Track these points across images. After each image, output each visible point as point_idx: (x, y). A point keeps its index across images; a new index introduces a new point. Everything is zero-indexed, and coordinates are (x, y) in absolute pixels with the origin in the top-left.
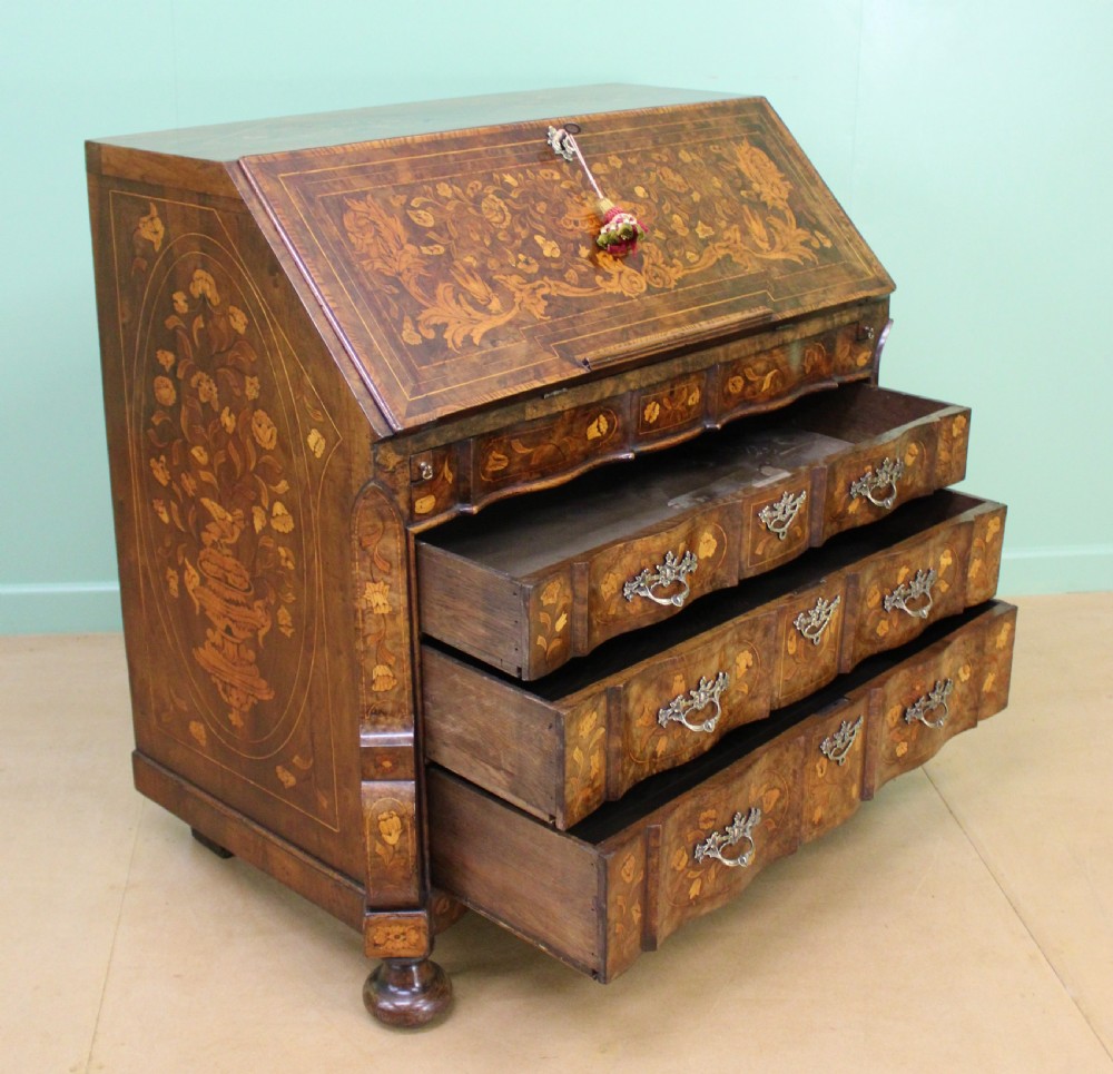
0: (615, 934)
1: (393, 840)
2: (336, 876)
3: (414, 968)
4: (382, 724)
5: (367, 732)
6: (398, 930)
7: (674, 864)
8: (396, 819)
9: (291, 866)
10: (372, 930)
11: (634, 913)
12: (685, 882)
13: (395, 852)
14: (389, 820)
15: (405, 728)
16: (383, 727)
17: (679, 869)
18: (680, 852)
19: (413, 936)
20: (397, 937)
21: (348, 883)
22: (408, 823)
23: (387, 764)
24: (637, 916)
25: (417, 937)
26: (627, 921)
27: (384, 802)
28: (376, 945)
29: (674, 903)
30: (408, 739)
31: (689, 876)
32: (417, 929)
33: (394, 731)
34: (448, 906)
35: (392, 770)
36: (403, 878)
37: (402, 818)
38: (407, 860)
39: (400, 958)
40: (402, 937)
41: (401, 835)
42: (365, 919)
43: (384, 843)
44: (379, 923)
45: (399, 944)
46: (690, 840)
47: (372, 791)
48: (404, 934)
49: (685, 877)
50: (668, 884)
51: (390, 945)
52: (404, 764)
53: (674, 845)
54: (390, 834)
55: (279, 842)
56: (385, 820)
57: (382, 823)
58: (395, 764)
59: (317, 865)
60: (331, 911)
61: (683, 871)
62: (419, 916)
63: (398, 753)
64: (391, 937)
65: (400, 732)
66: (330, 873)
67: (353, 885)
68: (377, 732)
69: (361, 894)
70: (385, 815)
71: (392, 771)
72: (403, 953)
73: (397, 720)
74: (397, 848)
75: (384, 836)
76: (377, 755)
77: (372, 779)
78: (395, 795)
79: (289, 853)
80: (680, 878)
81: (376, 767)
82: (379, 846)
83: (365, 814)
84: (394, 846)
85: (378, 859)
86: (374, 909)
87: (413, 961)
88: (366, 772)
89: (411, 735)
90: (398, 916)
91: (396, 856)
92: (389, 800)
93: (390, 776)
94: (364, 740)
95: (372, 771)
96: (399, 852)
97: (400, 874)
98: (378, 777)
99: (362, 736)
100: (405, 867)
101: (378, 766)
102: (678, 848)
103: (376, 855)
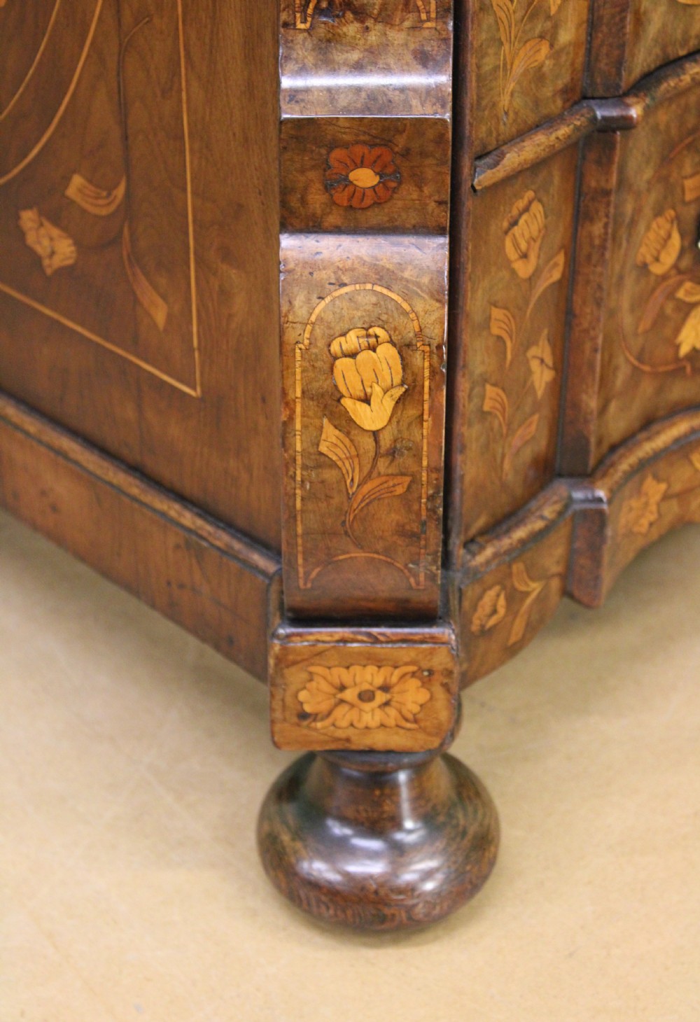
0: (483, 415)
1: (373, 417)
2: (188, 519)
3: (402, 777)
4: (354, 47)
5: (303, 70)
6: (370, 676)
7: (644, 253)
8: (387, 352)
9: (64, 489)
10: (295, 676)
11: (535, 365)
12: (669, 308)
13: (377, 455)
14: (364, 356)
15: (424, 60)
16: (355, 56)
17: (657, 269)
18: (662, 225)
19: (413, 696)
20: (366, 696)
21: (223, 538)
22: (421, 362)
23: (365, 178)
24: (542, 377)
25: (423, 696)
26: (516, 385)
27: (351, 298)
28: (303, 716)
29: (640, 358)
30: (428, 93)
31: (681, 294)
32: (426, 676)
33: (387, 70)
34: (502, 611)
35: (380, 198)
36: (401, 531)
37: (404, 349)
38: (415, 480)
39: (371, 751)
40: (381, 697)
41: (400, 401)
42: (276, 646)
43: (346, 424)
44: (317, 655)
45: (370, 715)
46: (689, 196)
47: (312, 266)
48: (385, 688)
49: (671, 295)
50: (626, 304)
51: (343, 716)
52: (420, 184)
53: (651, 199)
54: (367, 400)
55: (32, 424)
56: (353, 355)
57: (342, 364)
58: (391, 178)
59: (134, 486)
60: (172, 612)
61: (664, 277)
62: (433, 640)
63: (401, 141)
64: (350, 695)
65: (405, 69)
66: (173, 509)
67: (237, 546)
68: (331, 67)
69: (264, 573)
70: (352, 340)
71: (378, 204)
72: (380, 740)
73: (397, 37)
74: (386, 440)
75: (347, 402)
76: (334, 145)
77: (314, 226)
78: (383, 276)
79: (60, 453)
80: (659, 294)
81: (328, 188)
82: (330, 433)
83: (291, 336)
84: (375, 434)
85: (329, 475)
86: (304, 618)
87: (406, 760)
88: (294, 202)
89: (444, 79)
90: (375, 640)
91: (382, 465)
92: (366, 296)
93: (376, 217)
94: (294, 94)
95: (317, 199)
96: (393, 453)
97: (389, 518)
98: (333, 219)
99: (286, 82)
100: (407, 500)
101: (335, 182)
102: (658, 213)
103: (321, 462)
